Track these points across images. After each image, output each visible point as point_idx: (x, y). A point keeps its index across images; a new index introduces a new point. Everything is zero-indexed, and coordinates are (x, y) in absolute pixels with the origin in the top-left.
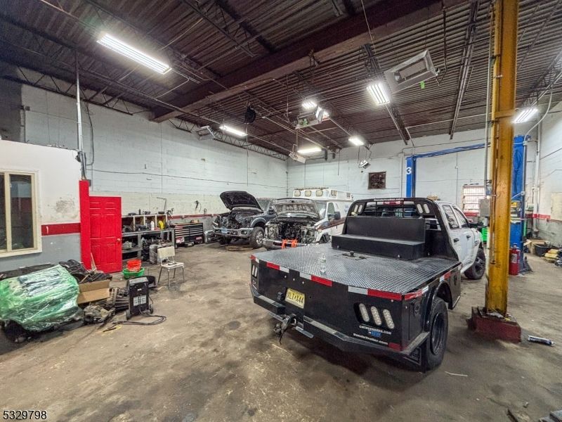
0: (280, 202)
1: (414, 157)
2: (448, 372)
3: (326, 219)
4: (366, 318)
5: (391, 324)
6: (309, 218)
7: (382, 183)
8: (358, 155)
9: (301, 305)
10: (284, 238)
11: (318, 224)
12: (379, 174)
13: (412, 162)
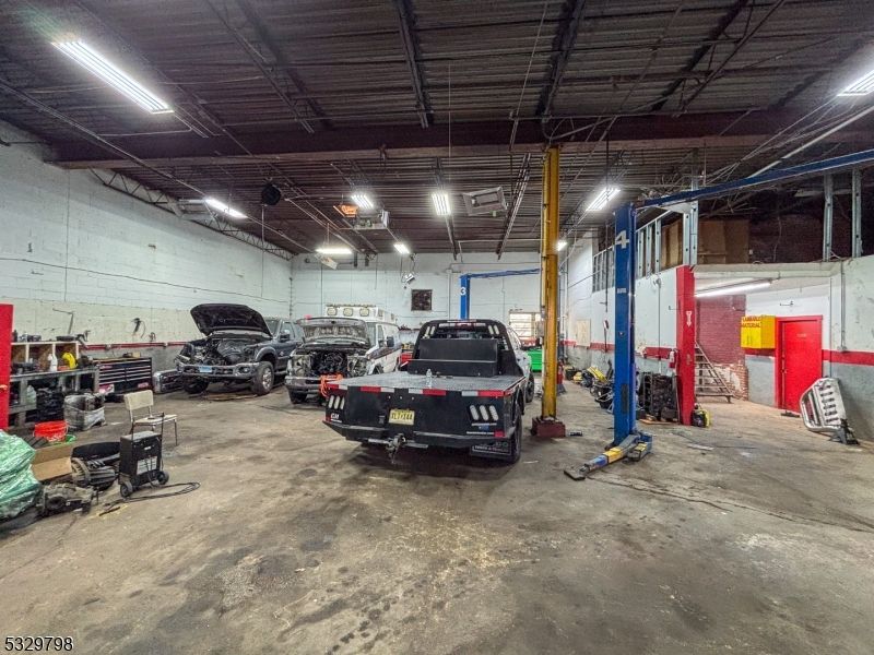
0: (312, 323)
1: (469, 277)
2: (525, 461)
3: (376, 347)
4: (476, 417)
5: (496, 417)
6: (354, 345)
7: (428, 304)
8: (400, 266)
9: (410, 422)
10: (319, 374)
11: (369, 352)
12: (426, 291)
13: (466, 282)
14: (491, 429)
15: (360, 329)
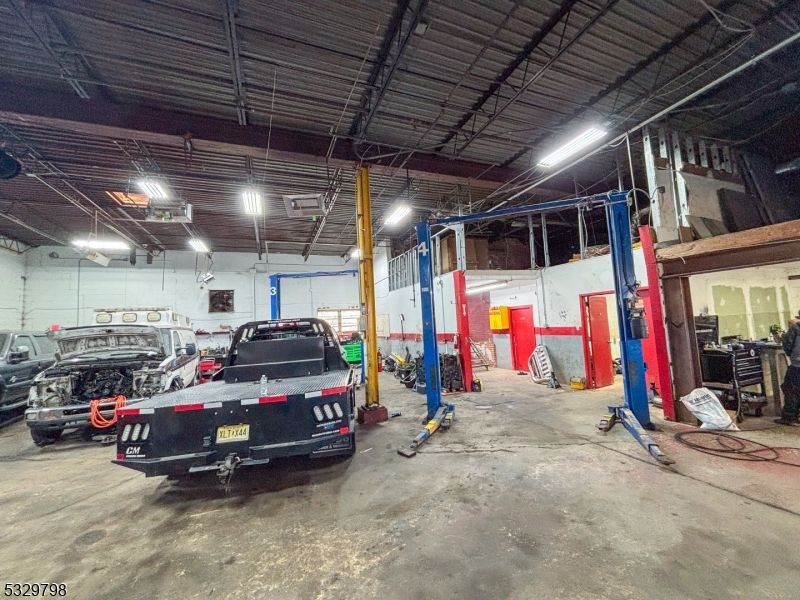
1: (279, 276)
2: (361, 451)
3: (173, 356)
4: (320, 417)
5: (340, 414)
7: (228, 305)
8: (196, 264)
9: (245, 437)
10: (86, 399)
11: (164, 363)
12: (223, 292)
13: (276, 281)
14: (337, 426)
15: (150, 338)
